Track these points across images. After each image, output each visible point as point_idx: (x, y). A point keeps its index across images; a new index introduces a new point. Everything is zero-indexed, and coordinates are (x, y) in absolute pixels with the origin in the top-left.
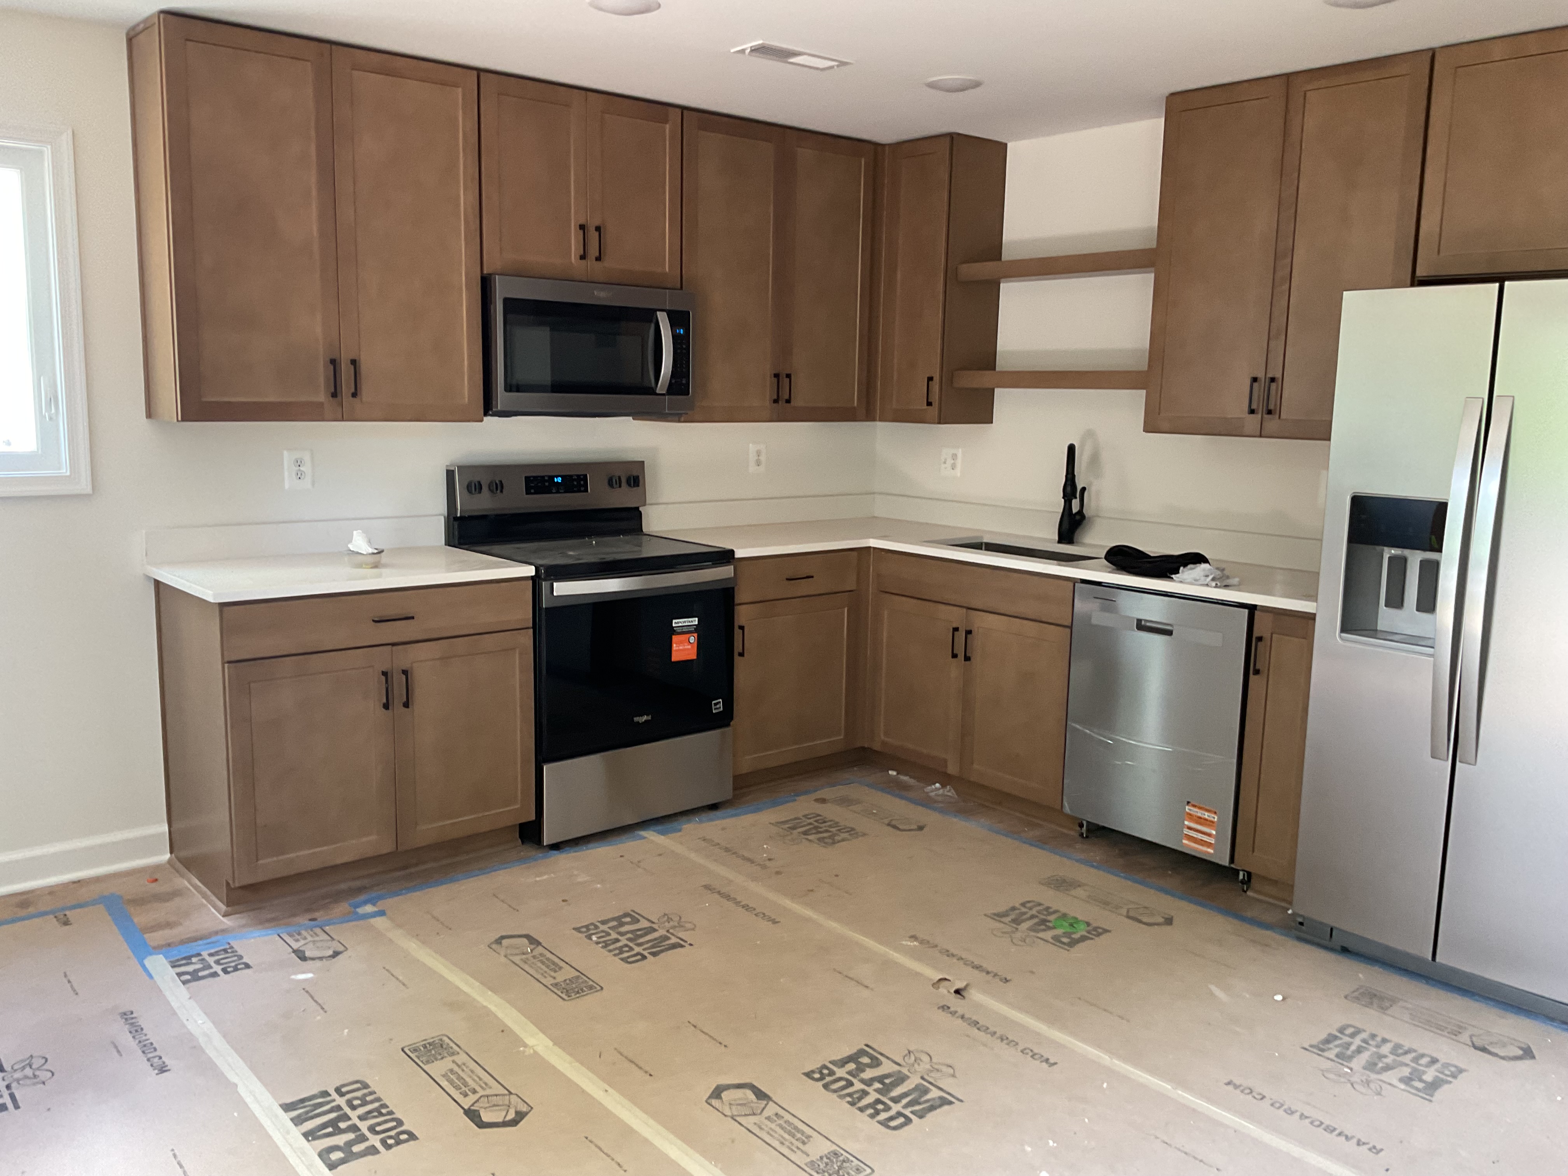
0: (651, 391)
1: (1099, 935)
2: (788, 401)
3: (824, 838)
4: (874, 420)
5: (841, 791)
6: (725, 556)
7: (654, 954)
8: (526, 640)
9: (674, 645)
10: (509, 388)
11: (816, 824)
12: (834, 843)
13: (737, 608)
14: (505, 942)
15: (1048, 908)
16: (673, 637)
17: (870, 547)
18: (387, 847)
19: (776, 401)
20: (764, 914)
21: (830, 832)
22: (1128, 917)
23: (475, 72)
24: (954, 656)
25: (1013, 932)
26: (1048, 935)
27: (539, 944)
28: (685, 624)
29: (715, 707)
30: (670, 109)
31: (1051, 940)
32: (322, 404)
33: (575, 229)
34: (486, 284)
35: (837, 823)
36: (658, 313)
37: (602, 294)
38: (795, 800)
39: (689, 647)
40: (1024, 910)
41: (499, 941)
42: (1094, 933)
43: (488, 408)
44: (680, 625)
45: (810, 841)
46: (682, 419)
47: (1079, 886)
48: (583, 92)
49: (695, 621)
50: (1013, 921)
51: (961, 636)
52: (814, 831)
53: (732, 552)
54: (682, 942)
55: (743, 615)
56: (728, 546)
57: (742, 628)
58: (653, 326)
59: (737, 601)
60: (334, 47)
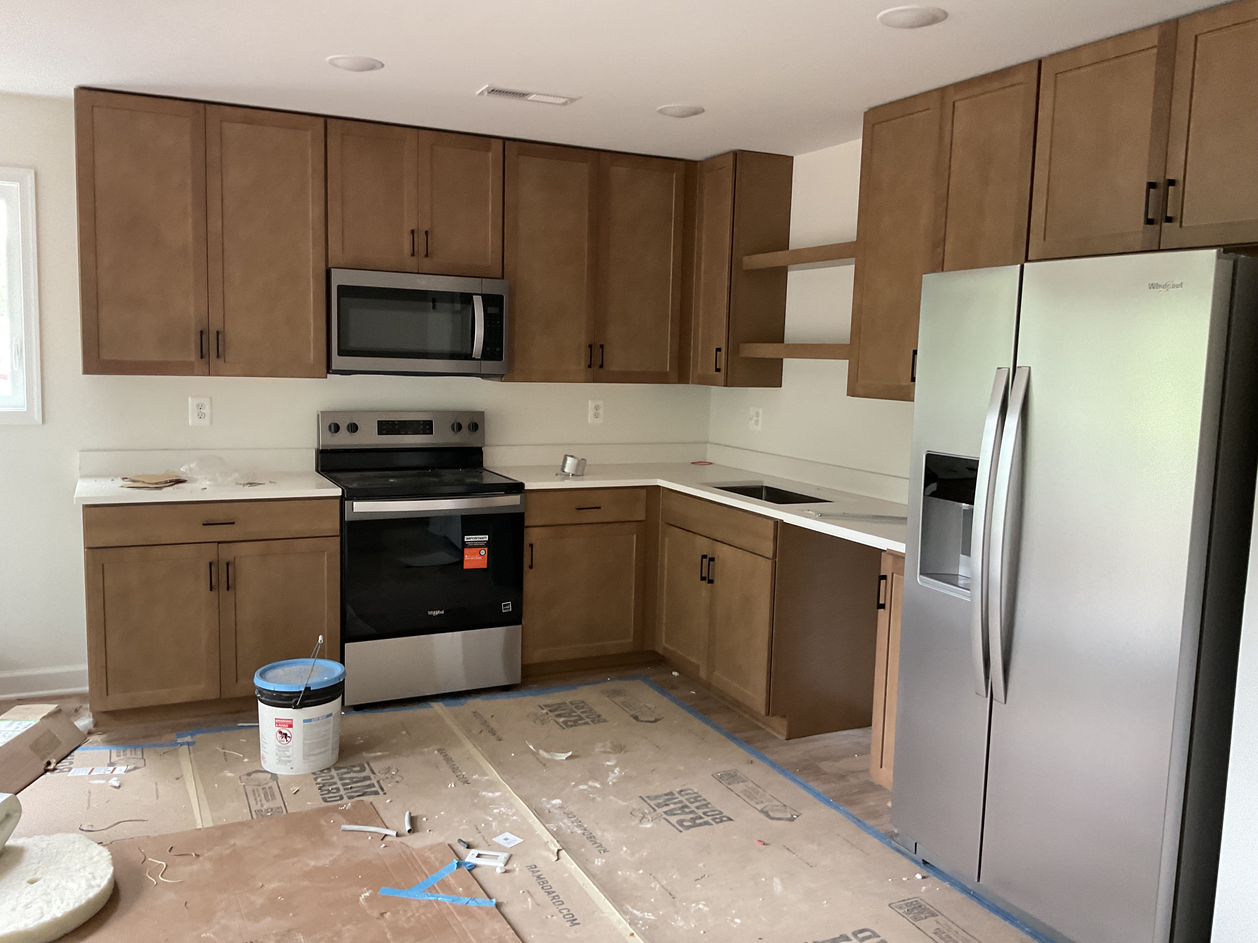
0: (468, 356)
1: (721, 822)
2: (601, 366)
3: (569, 721)
4: (688, 383)
5: (620, 685)
6: (517, 488)
7: (351, 797)
8: (335, 545)
9: (466, 556)
10: (341, 353)
11: (574, 709)
12: (573, 726)
13: (526, 530)
15: (699, 796)
16: (465, 549)
17: (659, 486)
18: (213, 694)
20: (464, 776)
21: (580, 716)
22: (762, 812)
23: (322, 120)
24: (703, 579)
25: (650, 813)
26: (677, 818)
27: (277, 779)
28: (476, 540)
29: (505, 608)
30: (492, 140)
31: (675, 823)
32: (192, 363)
33: (407, 234)
34: (328, 275)
35: (591, 710)
36: (474, 297)
39: (480, 558)
40: (677, 796)
42: (718, 820)
43: (329, 368)
44: (472, 540)
45: (556, 722)
47: (743, 781)
48: (417, 130)
49: (486, 538)
50: (659, 804)
51: (707, 562)
52: (567, 715)
53: (522, 485)
54: (380, 790)
55: (533, 536)
56: (520, 480)
57: (531, 546)
58: (470, 306)
59: (526, 524)
60: (207, 106)
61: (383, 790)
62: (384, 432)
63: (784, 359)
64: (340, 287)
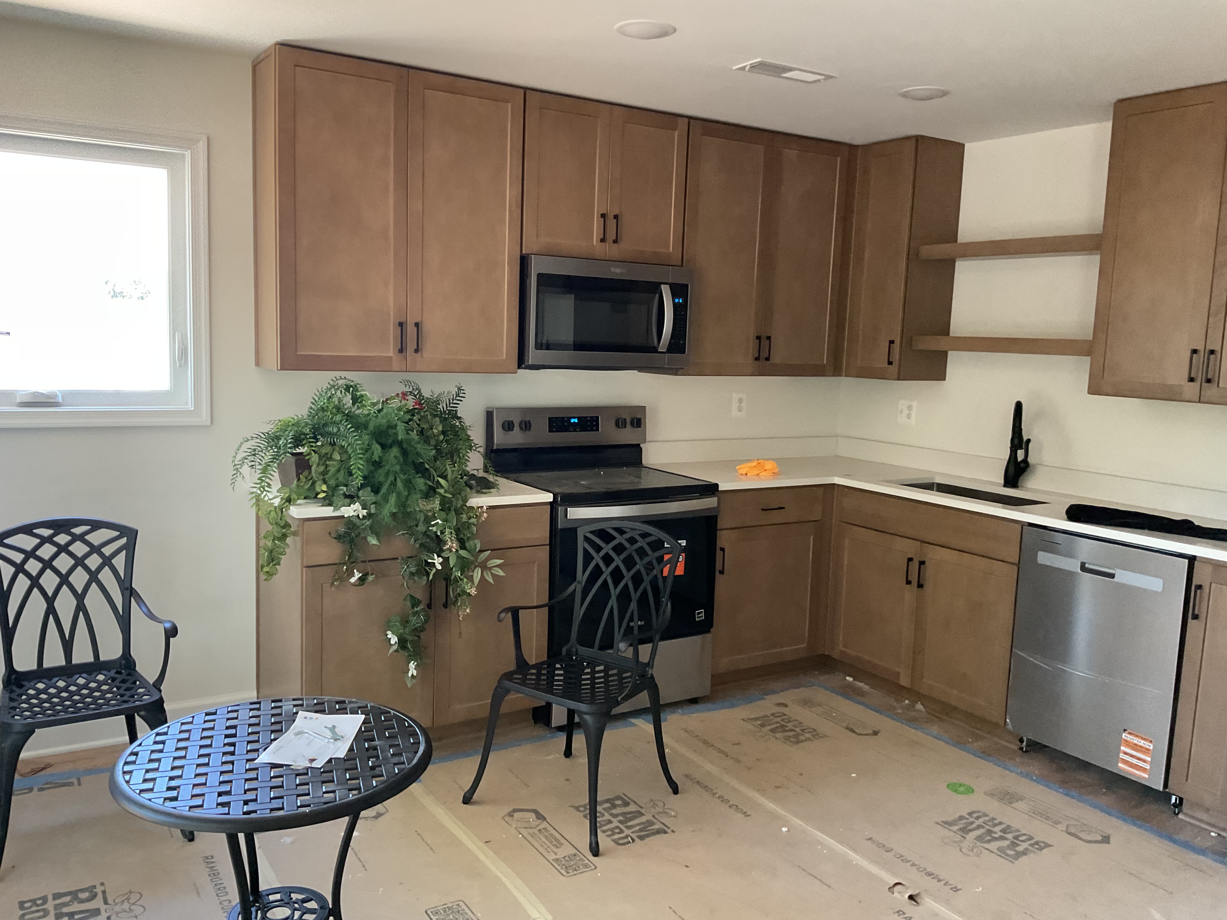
0: (654, 350)
1: (1041, 849)
2: (767, 359)
3: (789, 737)
4: (840, 375)
5: (803, 693)
6: (711, 489)
7: (641, 838)
8: (544, 554)
10: (539, 346)
11: (783, 723)
12: (798, 742)
13: (718, 533)
14: (516, 815)
15: (994, 819)
17: (835, 484)
19: (757, 359)
20: (737, 806)
21: (795, 731)
22: (1069, 833)
23: (522, 90)
24: (909, 582)
25: (961, 841)
26: (994, 845)
27: (545, 819)
29: (698, 616)
30: (679, 118)
31: (996, 851)
32: (391, 359)
33: (598, 218)
34: (524, 261)
35: (800, 723)
36: (663, 286)
37: (618, 270)
38: (764, 699)
40: (971, 820)
41: (511, 815)
42: (1037, 847)
43: (522, 362)
45: (777, 738)
46: (679, 373)
47: (1022, 800)
48: (608, 106)
49: (685, 543)
50: (961, 829)
51: (915, 565)
52: (780, 730)
53: (717, 485)
54: (665, 828)
55: (725, 539)
56: (714, 481)
57: (723, 550)
58: (657, 295)
59: (719, 527)
60: (410, 70)
61: (669, 828)
62: (554, 430)
63: (950, 353)
64: (540, 276)
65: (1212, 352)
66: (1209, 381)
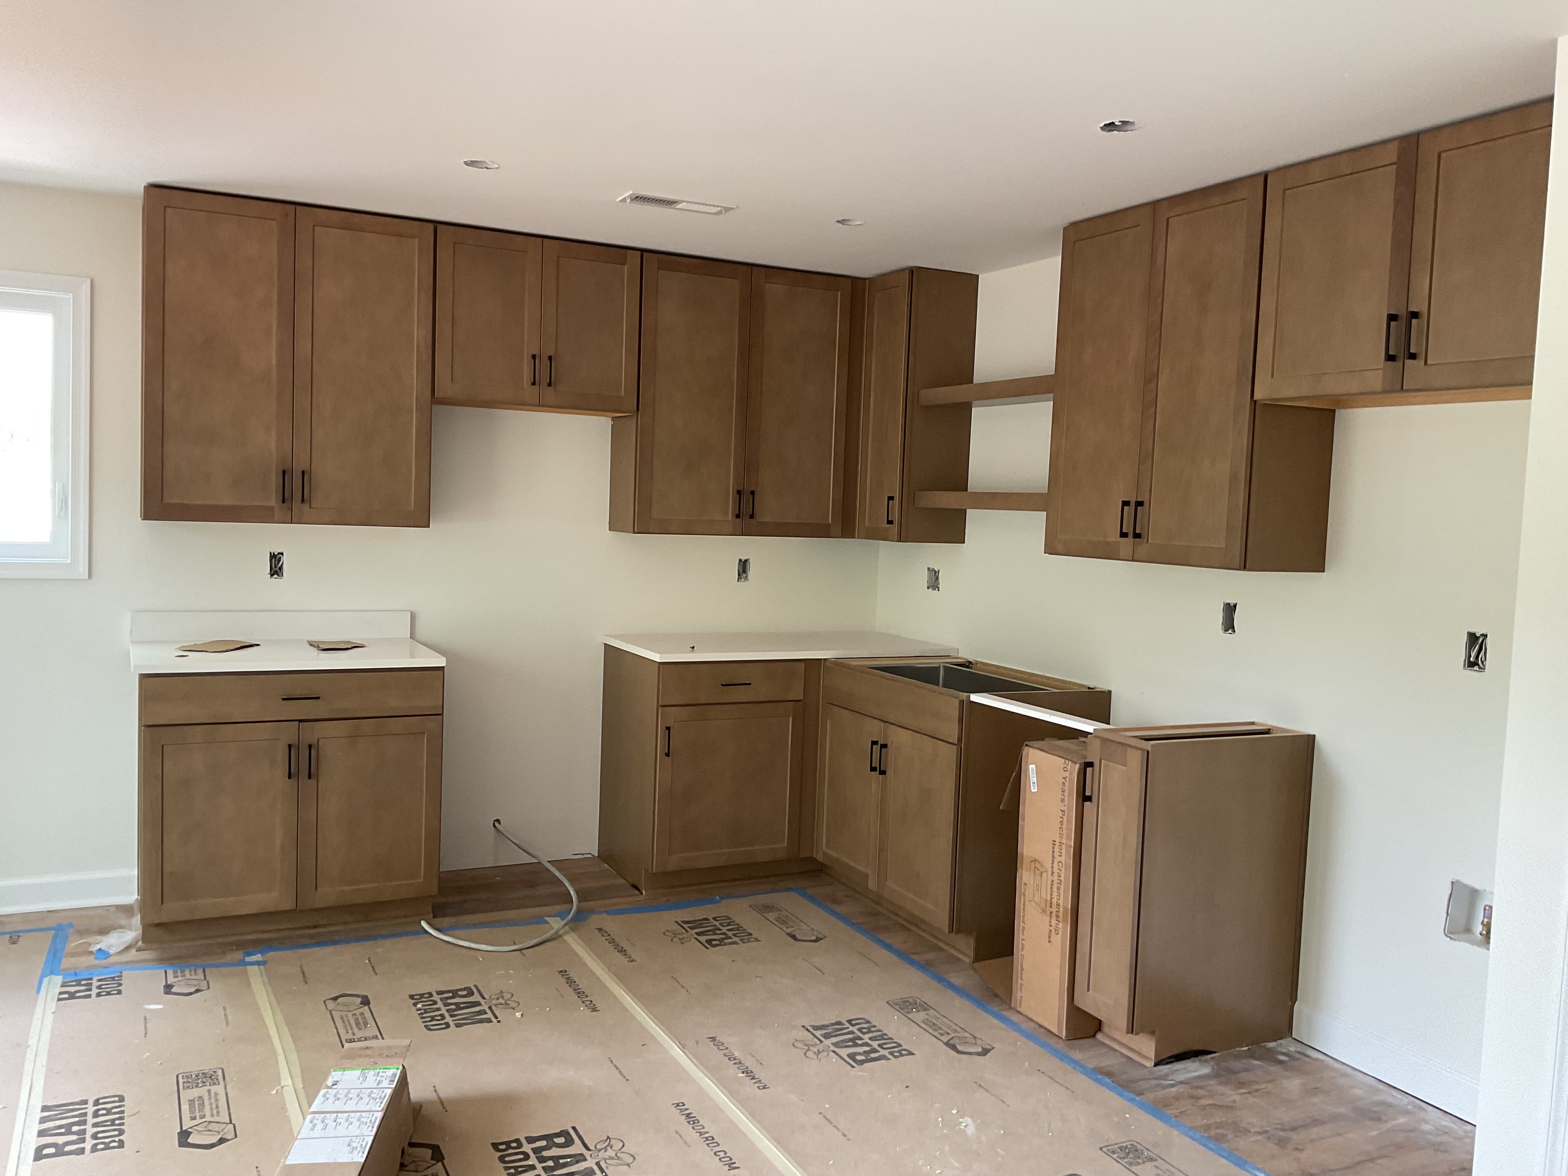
1: (901, 1057)
2: (752, 517)
3: (714, 940)
4: (855, 537)
7: (458, 1026)
8: (436, 725)
11: (719, 926)
12: (718, 945)
14: (340, 999)
15: (873, 1026)
17: (821, 659)
18: (288, 904)
20: (591, 1001)
21: (726, 934)
22: (947, 1044)
23: (431, 226)
24: (873, 769)
25: (816, 1045)
26: (848, 1051)
27: (368, 1004)
30: (630, 251)
31: (845, 1056)
33: (528, 359)
35: (739, 927)
40: (846, 1025)
41: (336, 998)
42: (896, 1054)
45: (698, 941)
47: (926, 1009)
48: (540, 239)
50: (826, 1034)
51: (878, 749)
52: (710, 933)
54: (492, 1017)
55: (670, 716)
57: (668, 729)
60: (299, 208)
61: (496, 1018)
63: (968, 511)
65: (1140, 504)
66: (1137, 536)
